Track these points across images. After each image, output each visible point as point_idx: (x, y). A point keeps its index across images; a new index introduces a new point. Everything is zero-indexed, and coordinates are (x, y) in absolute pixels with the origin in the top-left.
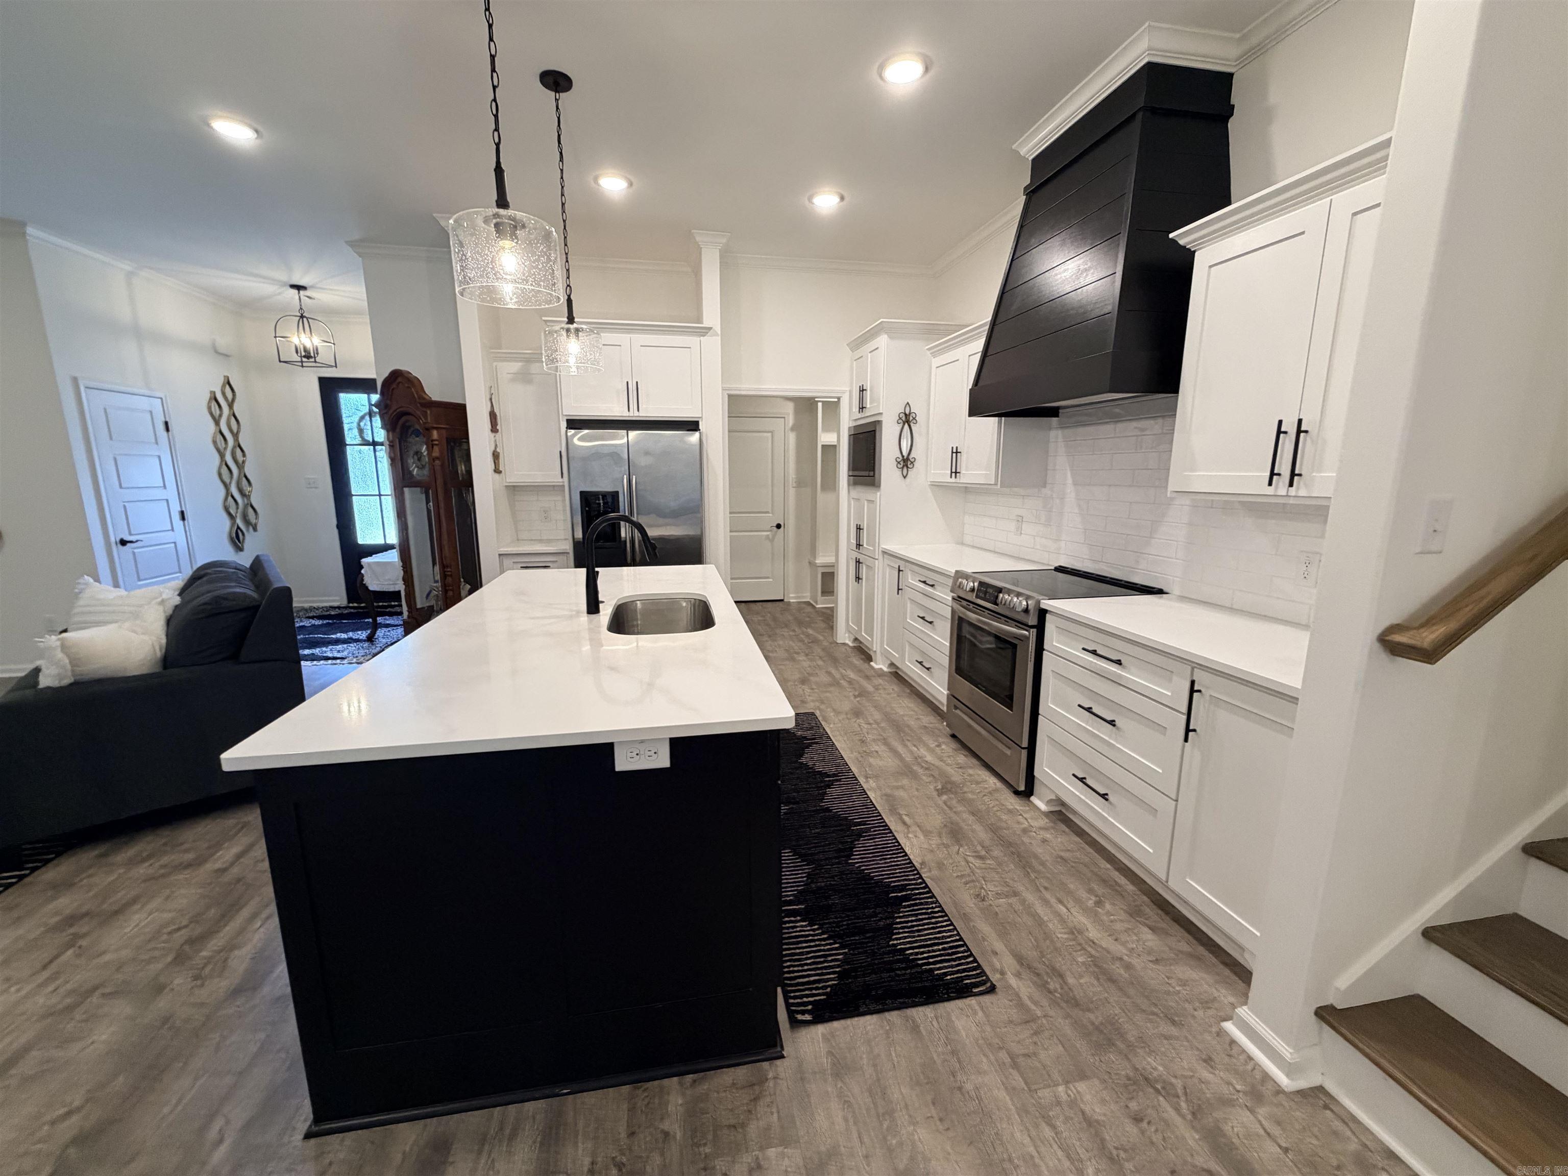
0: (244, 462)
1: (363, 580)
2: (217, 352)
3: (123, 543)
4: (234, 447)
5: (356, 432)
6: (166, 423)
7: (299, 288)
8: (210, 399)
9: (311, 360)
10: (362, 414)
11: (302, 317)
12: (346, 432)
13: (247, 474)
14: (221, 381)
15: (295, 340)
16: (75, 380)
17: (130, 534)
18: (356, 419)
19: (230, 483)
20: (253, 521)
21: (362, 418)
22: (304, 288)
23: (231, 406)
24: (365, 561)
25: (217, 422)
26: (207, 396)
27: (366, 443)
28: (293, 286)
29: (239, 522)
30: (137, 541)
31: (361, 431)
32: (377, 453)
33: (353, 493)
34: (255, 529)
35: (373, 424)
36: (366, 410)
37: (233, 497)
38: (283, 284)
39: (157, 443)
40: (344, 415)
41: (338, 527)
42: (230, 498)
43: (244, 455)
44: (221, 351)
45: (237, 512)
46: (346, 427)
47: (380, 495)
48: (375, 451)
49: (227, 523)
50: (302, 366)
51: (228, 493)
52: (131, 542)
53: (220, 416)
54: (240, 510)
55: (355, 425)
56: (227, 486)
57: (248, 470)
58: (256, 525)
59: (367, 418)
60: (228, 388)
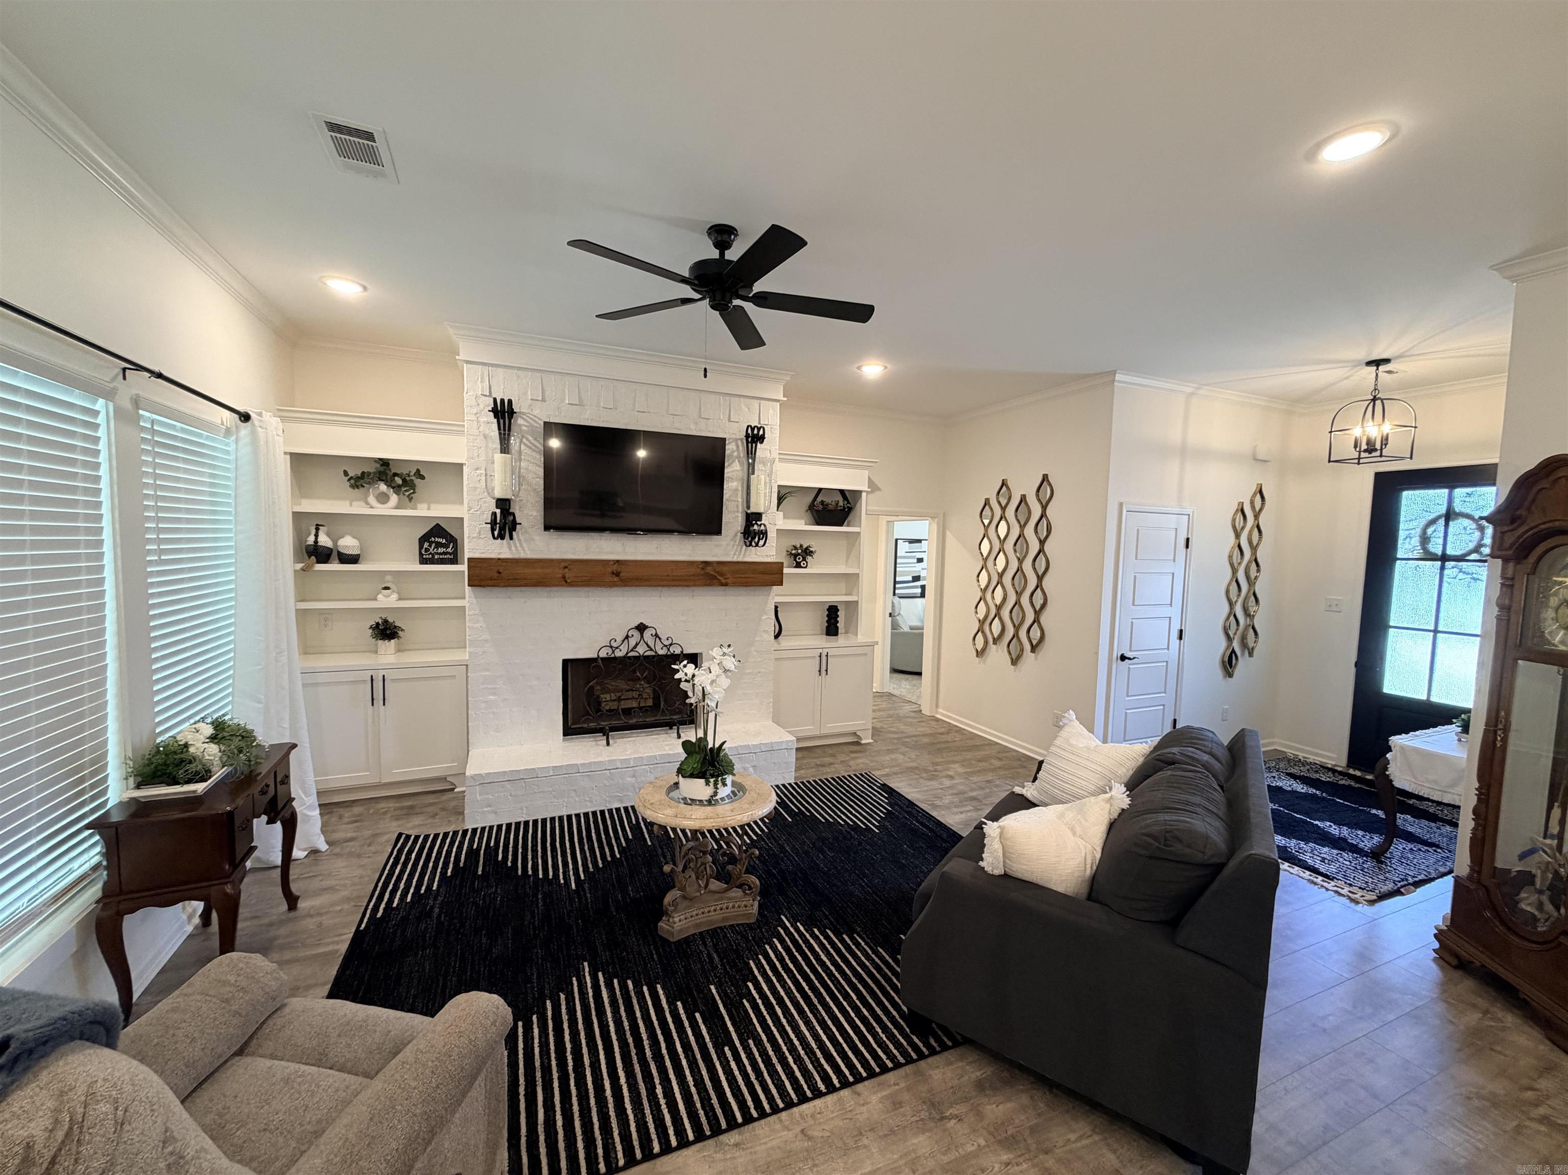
0: (1256, 578)
1: (1386, 769)
2: (1256, 459)
3: (1123, 658)
4: (1250, 562)
5: (1416, 541)
6: (1188, 540)
7: (1377, 363)
8: (1237, 510)
9: (1374, 454)
10: (1432, 516)
11: (1374, 399)
12: (1400, 542)
13: (1257, 592)
14: (1254, 488)
15: (1357, 432)
16: (1121, 505)
17: (1131, 650)
18: (1423, 522)
19: (1236, 601)
20: (1251, 645)
21: (1433, 522)
22: (1387, 361)
23: (1256, 516)
24: (1397, 741)
25: (1238, 536)
26: (1235, 507)
27: (1429, 557)
28: (1369, 363)
29: (1236, 645)
30: (1134, 658)
31: (1425, 539)
32: (1446, 572)
33: (1392, 623)
34: (1251, 654)
35: (1451, 529)
36: (1443, 510)
37: (1235, 616)
38: (1356, 364)
39: (1174, 561)
40: (1402, 519)
41: (1356, 664)
42: (1232, 618)
43: (1258, 571)
44: (1260, 457)
45: (1235, 634)
46: (1402, 534)
47: (1436, 631)
48: (1443, 568)
49: (1223, 643)
50: (1359, 463)
51: (1232, 614)
52: (1129, 659)
53: (1243, 528)
54: (1239, 633)
55: (1419, 531)
56: (1231, 604)
57: (1258, 588)
58: (1253, 649)
59: (1442, 522)
60: (1258, 498)
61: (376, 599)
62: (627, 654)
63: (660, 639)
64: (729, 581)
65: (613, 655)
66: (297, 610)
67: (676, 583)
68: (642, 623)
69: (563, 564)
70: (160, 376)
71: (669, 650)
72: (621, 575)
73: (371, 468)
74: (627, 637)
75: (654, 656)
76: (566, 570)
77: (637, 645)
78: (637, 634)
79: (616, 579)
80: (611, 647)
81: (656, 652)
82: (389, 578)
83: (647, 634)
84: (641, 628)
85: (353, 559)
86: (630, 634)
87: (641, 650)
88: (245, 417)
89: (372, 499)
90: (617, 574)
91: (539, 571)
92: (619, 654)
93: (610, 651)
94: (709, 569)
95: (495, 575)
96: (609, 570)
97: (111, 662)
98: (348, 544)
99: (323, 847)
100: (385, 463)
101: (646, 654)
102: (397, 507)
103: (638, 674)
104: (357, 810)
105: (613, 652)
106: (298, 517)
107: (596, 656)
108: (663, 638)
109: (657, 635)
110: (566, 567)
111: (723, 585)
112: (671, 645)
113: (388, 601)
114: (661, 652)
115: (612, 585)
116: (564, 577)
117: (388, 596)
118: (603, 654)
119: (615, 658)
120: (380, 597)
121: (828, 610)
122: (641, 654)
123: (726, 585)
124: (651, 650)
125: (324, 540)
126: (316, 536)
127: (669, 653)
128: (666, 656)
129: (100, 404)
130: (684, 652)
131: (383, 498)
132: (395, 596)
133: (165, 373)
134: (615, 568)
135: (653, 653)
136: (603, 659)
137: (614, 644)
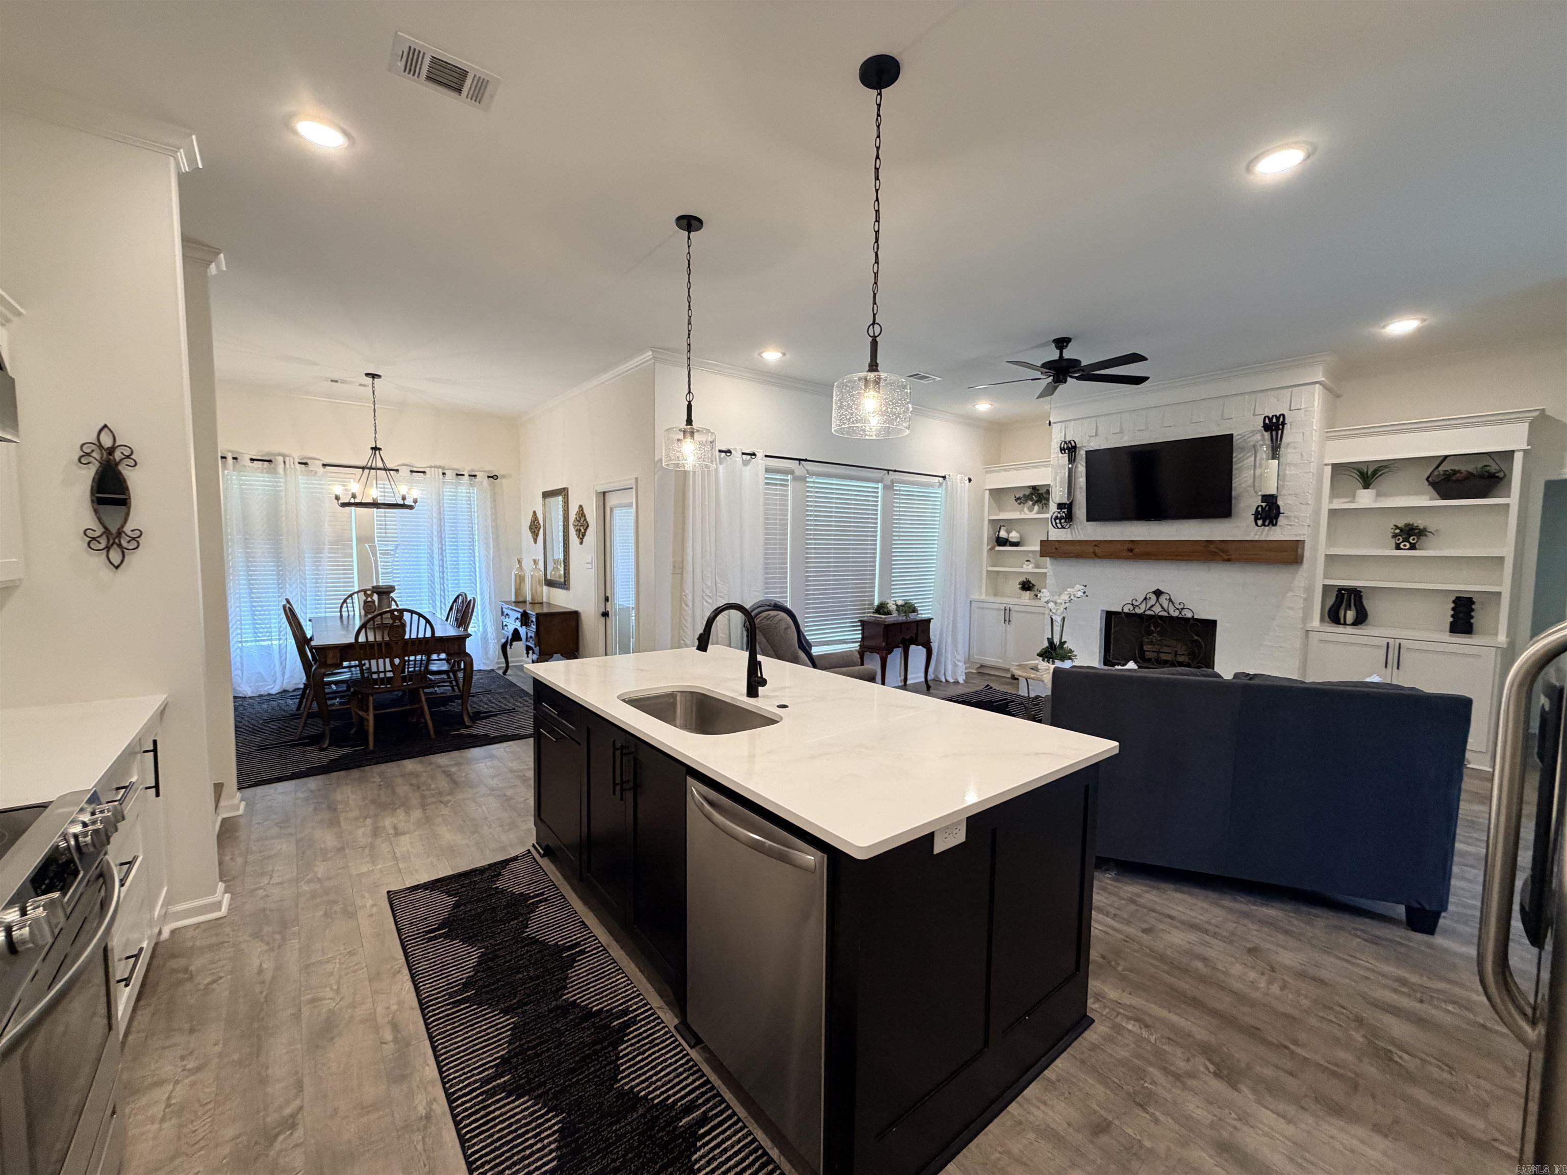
61: (1022, 567)
62: (1145, 611)
63: (1173, 603)
64: (1233, 557)
65: (1133, 612)
66: (988, 571)
67: (1179, 557)
68: (1158, 589)
69: (1094, 544)
70: (895, 471)
71: (1180, 613)
72: (1134, 551)
73: (1027, 492)
74: (1145, 599)
75: (1166, 617)
76: (1096, 548)
77: (1152, 606)
78: (1154, 597)
79: (1130, 554)
80: (1133, 605)
81: (1169, 613)
82: (1030, 555)
83: (1163, 600)
84: (1158, 593)
85: (1016, 544)
86: (1148, 597)
87: (1157, 610)
88: (944, 477)
89: (1026, 510)
90: (1131, 550)
91: (1078, 548)
92: (1138, 611)
93: (1131, 608)
94: (1212, 548)
95: (1054, 550)
96: (1125, 547)
97: (877, 572)
98: (1014, 536)
99: (961, 681)
100: (1034, 488)
101: (1160, 614)
102: (1038, 513)
103: (1153, 628)
104: (993, 678)
105: (1134, 608)
106: (991, 522)
107: (1120, 610)
108: (1176, 601)
109: (1170, 600)
110: (1096, 545)
111: (1225, 560)
112: (1183, 609)
113: (1029, 568)
114: (1176, 614)
115: (1127, 558)
116: (1094, 552)
117: (1027, 565)
118: (1126, 610)
119: (1136, 614)
120: (1024, 566)
121: (1454, 602)
122: (1157, 613)
123: (1229, 560)
124: (1165, 611)
125: (1003, 534)
126: (999, 532)
127: (1180, 616)
128: (1177, 617)
129: (880, 485)
130: (1196, 617)
131: (1031, 510)
132: (1031, 566)
133: (897, 469)
134: (1130, 546)
135: (1165, 614)
136: (1126, 613)
137: (1134, 603)
